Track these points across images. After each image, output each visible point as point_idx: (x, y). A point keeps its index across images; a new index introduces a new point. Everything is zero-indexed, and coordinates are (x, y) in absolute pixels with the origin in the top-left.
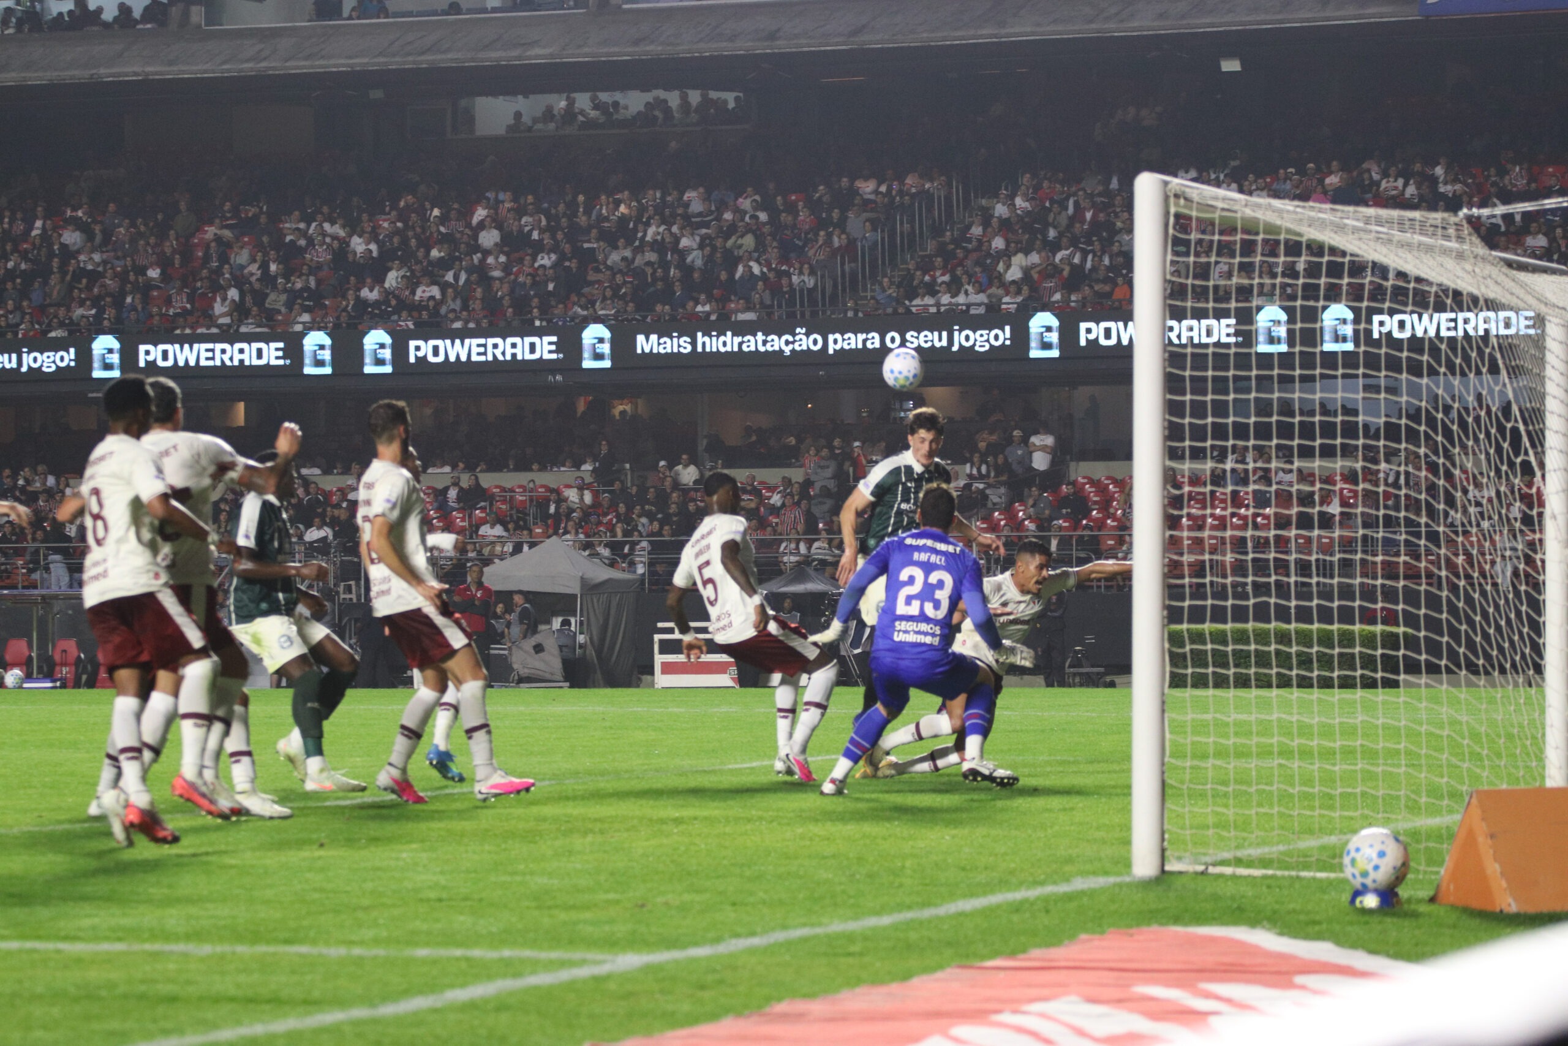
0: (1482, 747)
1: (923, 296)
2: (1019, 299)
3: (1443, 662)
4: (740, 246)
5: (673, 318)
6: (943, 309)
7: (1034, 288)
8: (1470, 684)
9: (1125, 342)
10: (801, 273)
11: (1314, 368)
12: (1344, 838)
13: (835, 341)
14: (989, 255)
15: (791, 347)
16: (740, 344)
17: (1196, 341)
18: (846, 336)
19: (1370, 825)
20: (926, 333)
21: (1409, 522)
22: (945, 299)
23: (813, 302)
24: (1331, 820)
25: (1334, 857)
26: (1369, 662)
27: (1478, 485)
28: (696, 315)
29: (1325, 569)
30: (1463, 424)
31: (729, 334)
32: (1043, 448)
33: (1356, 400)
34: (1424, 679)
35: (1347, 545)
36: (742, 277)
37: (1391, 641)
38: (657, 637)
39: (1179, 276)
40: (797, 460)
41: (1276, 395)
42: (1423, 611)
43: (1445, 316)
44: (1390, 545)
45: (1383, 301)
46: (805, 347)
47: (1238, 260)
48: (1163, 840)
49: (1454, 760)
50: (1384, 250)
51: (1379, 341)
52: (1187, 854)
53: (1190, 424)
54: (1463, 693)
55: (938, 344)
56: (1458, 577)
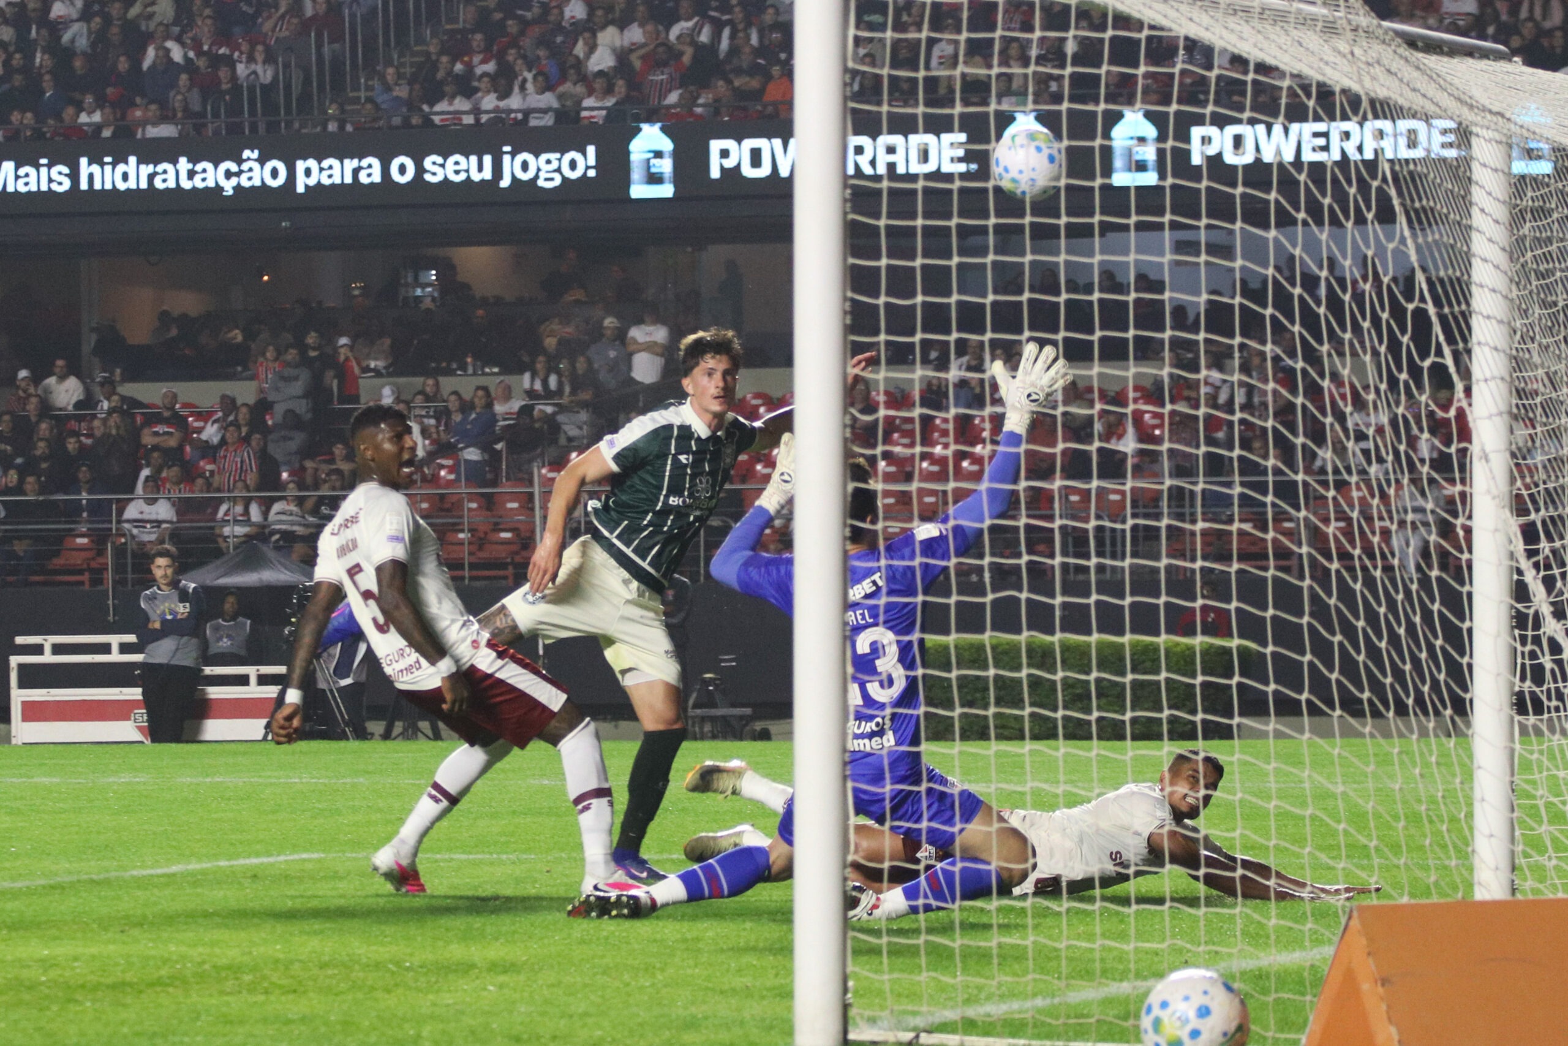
0: (1369, 836)
1: (452, 98)
2: (610, 102)
3: (1304, 696)
4: (151, 16)
5: (39, 135)
6: (484, 118)
7: (635, 83)
8: (1348, 732)
9: (784, 173)
10: (251, 59)
11: (1091, 214)
12: (1142, 985)
13: (308, 172)
14: (559, 28)
15: (234, 181)
16: (151, 177)
17: (901, 170)
18: (325, 163)
19: (1186, 964)
20: (457, 157)
21: (1248, 467)
22: (489, 102)
23: (271, 107)
24: (1121, 958)
25: (1126, 1017)
26: (1182, 697)
27: (1359, 404)
28: (78, 129)
29: (1110, 544)
30: (1335, 305)
31: (132, 160)
32: (650, 347)
33: (1160, 265)
34: (1272, 724)
35: (1146, 503)
36: (153, 66)
37: (1218, 661)
38: (15, 660)
39: (873, 64)
40: (246, 368)
41: (1029, 258)
42: (1271, 612)
43: (1309, 127)
44: (1216, 504)
45: (1204, 104)
46: (257, 182)
47: (964, 36)
48: (845, 990)
49: (1323, 857)
50: (1205, 19)
51: (1199, 167)
52: (886, 1013)
53: (887, 305)
54: (1336, 747)
55: (476, 177)
56: (1329, 558)
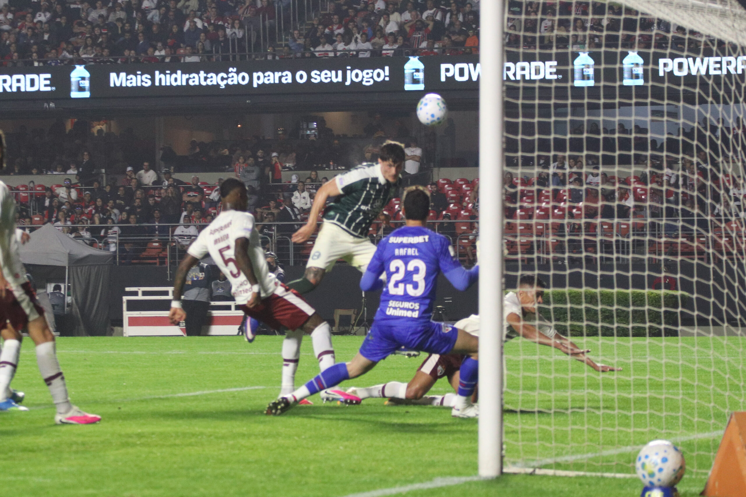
0: (739, 380)
1: (324, 45)
2: (396, 47)
3: (711, 317)
4: (187, 7)
5: (137, 61)
6: (338, 54)
7: (407, 38)
8: (731, 334)
9: (474, 79)
10: (233, 27)
11: (614, 98)
12: (637, 448)
13: (259, 78)
14: (373, 13)
15: (225, 82)
16: (188, 80)
17: (527, 78)
18: (267, 74)
19: (656, 438)
20: (326, 71)
21: (685, 213)
22: (341, 46)
23: (242, 49)
24: (627, 435)
25: (629, 462)
26: (655, 317)
27: (736, 185)
28: (154, 58)
29: (622, 247)
30: (725, 140)
31: (179, 72)
32: (413, 158)
33: (646, 122)
34: (696, 330)
35: (639, 229)
36: (188, 30)
37: (671, 301)
38: (125, 298)
39: (515, 29)
40: (230, 167)
41: (586, 118)
42: (695, 279)
43: (713, 59)
44: (671, 230)
45: (666, 48)
46: (235, 82)
47: (557, 17)
48: (502, 449)
49: (719, 390)
50: (667, 10)
51: (663, 77)
52: (520, 460)
53: (522, 140)
54: (725, 340)
55: (335, 80)
56: (722, 254)
